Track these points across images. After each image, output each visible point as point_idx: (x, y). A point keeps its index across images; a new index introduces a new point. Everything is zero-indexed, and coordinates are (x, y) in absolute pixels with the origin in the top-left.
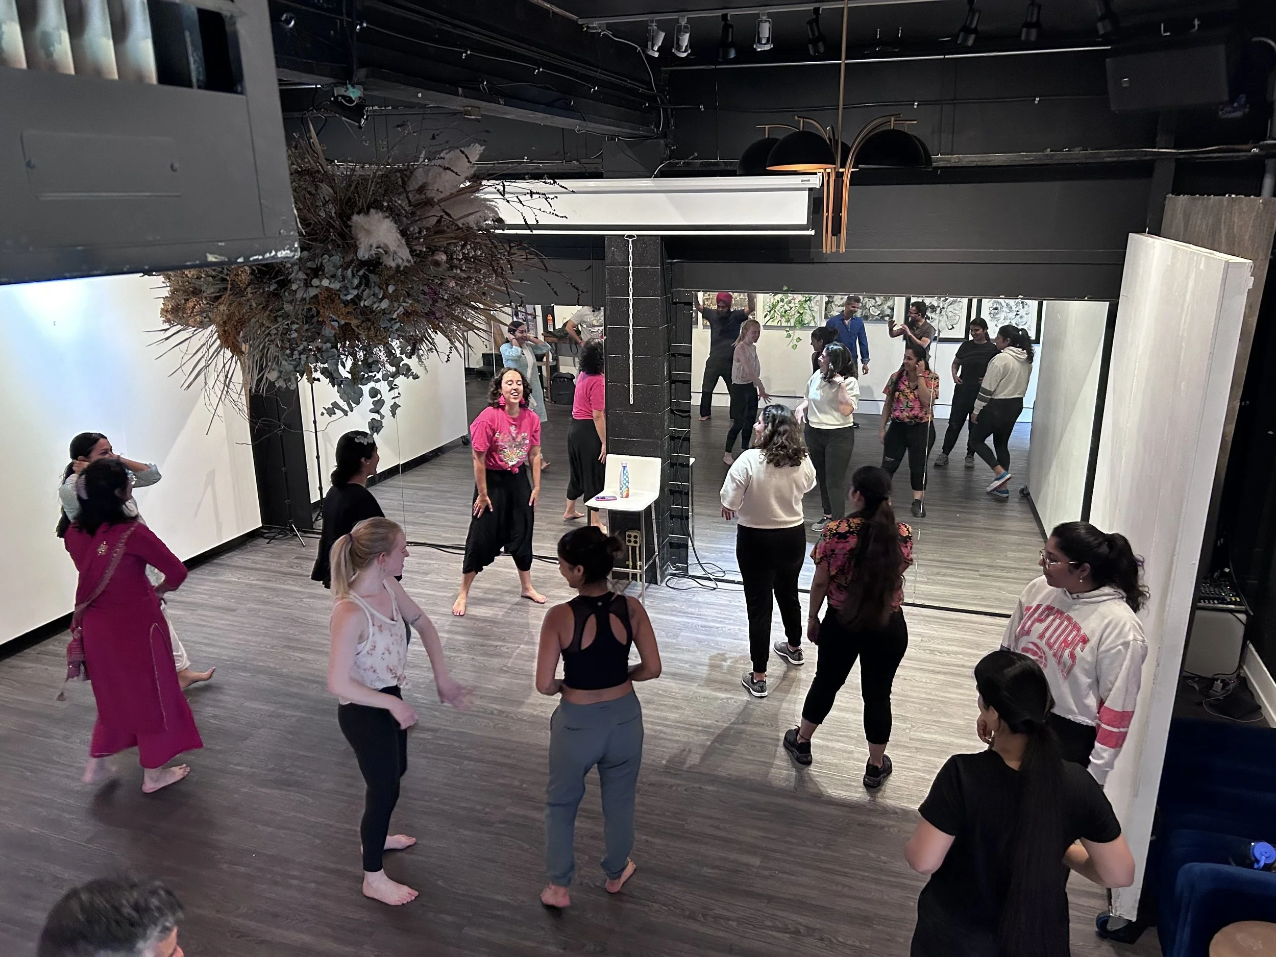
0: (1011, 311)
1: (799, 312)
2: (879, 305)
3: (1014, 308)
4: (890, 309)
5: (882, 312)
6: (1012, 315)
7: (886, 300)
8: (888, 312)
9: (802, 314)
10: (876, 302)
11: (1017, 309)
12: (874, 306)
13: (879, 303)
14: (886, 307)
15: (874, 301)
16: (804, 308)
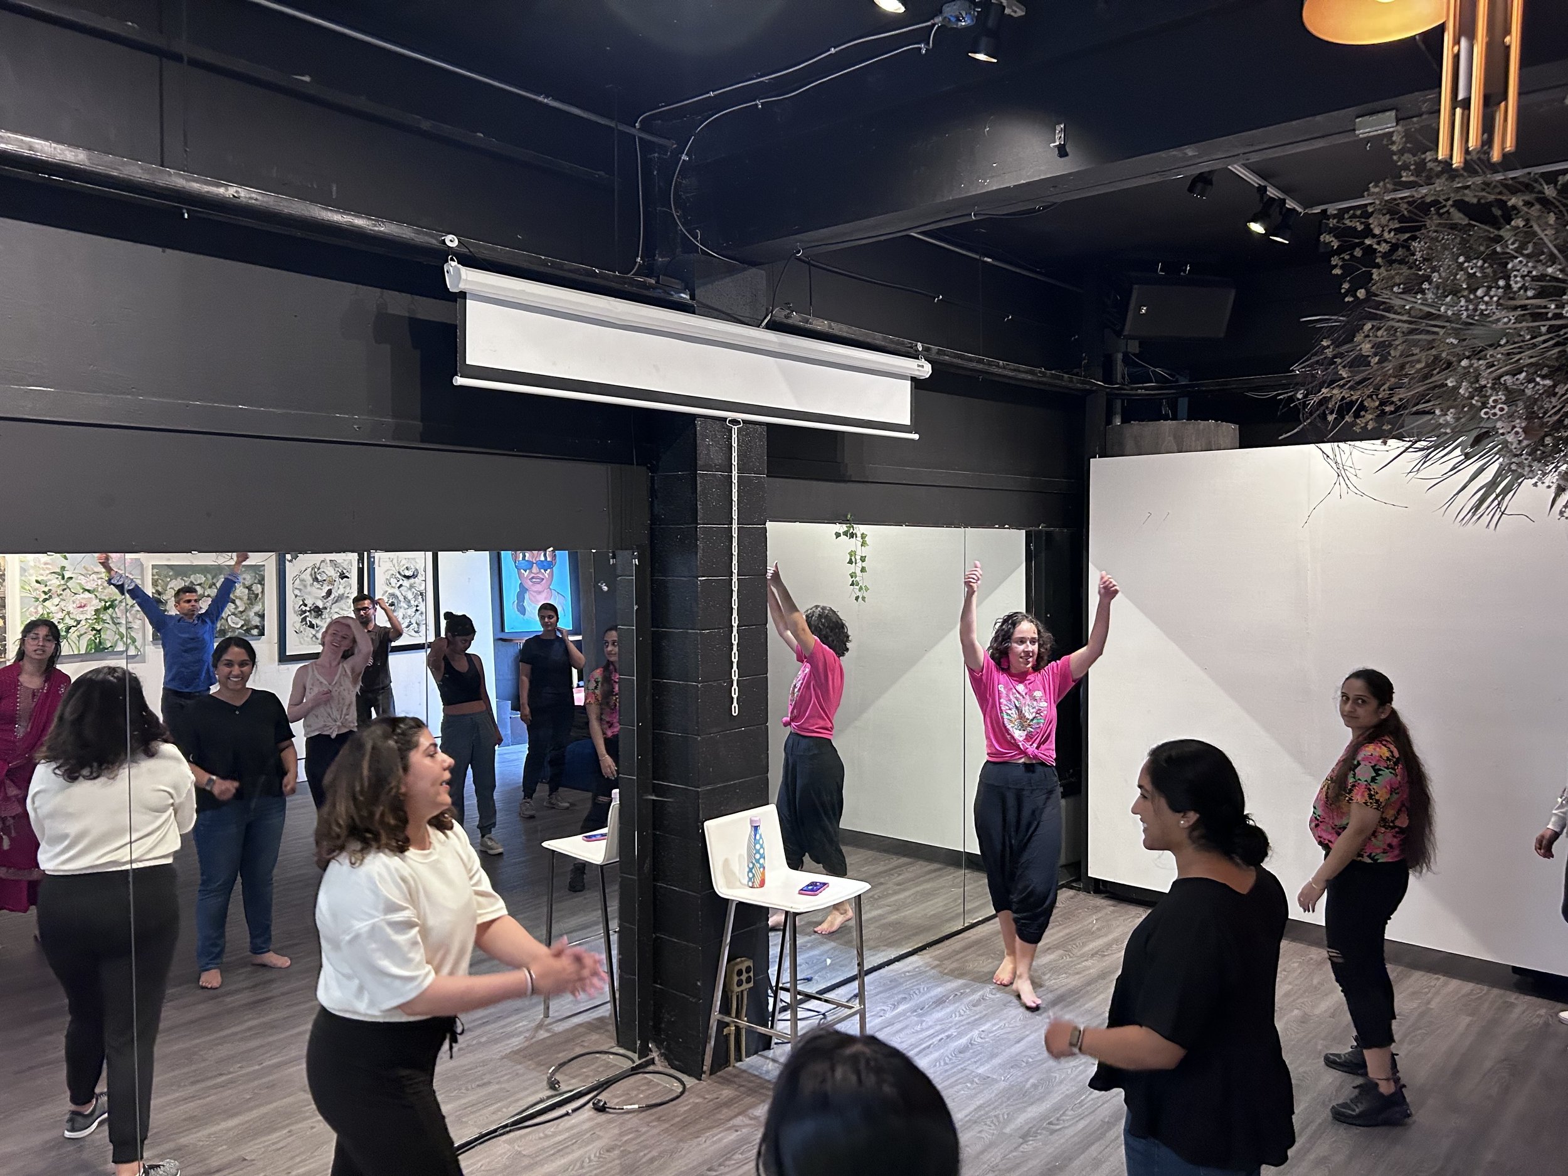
0: (410, 606)
1: (94, 629)
2: (241, 612)
3: (412, 602)
4: (259, 616)
5: (247, 622)
6: (411, 611)
7: (252, 604)
8: (256, 621)
9: (99, 631)
10: (237, 607)
11: (416, 604)
12: (234, 614)
13: (241, 609)
14: (252, 614)
15: (233, 606)
16: (104, 621)
